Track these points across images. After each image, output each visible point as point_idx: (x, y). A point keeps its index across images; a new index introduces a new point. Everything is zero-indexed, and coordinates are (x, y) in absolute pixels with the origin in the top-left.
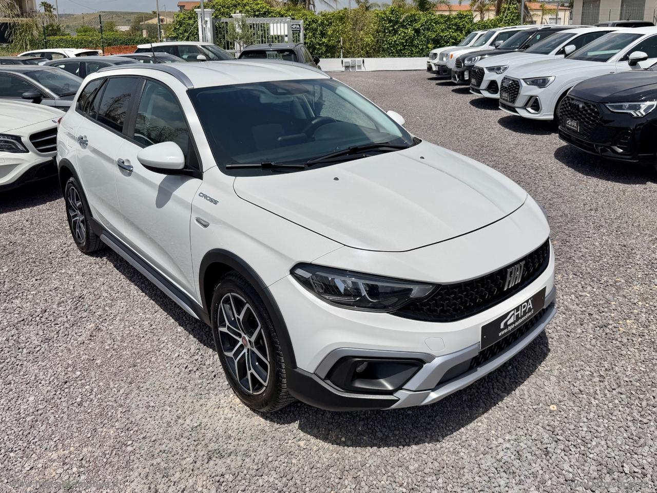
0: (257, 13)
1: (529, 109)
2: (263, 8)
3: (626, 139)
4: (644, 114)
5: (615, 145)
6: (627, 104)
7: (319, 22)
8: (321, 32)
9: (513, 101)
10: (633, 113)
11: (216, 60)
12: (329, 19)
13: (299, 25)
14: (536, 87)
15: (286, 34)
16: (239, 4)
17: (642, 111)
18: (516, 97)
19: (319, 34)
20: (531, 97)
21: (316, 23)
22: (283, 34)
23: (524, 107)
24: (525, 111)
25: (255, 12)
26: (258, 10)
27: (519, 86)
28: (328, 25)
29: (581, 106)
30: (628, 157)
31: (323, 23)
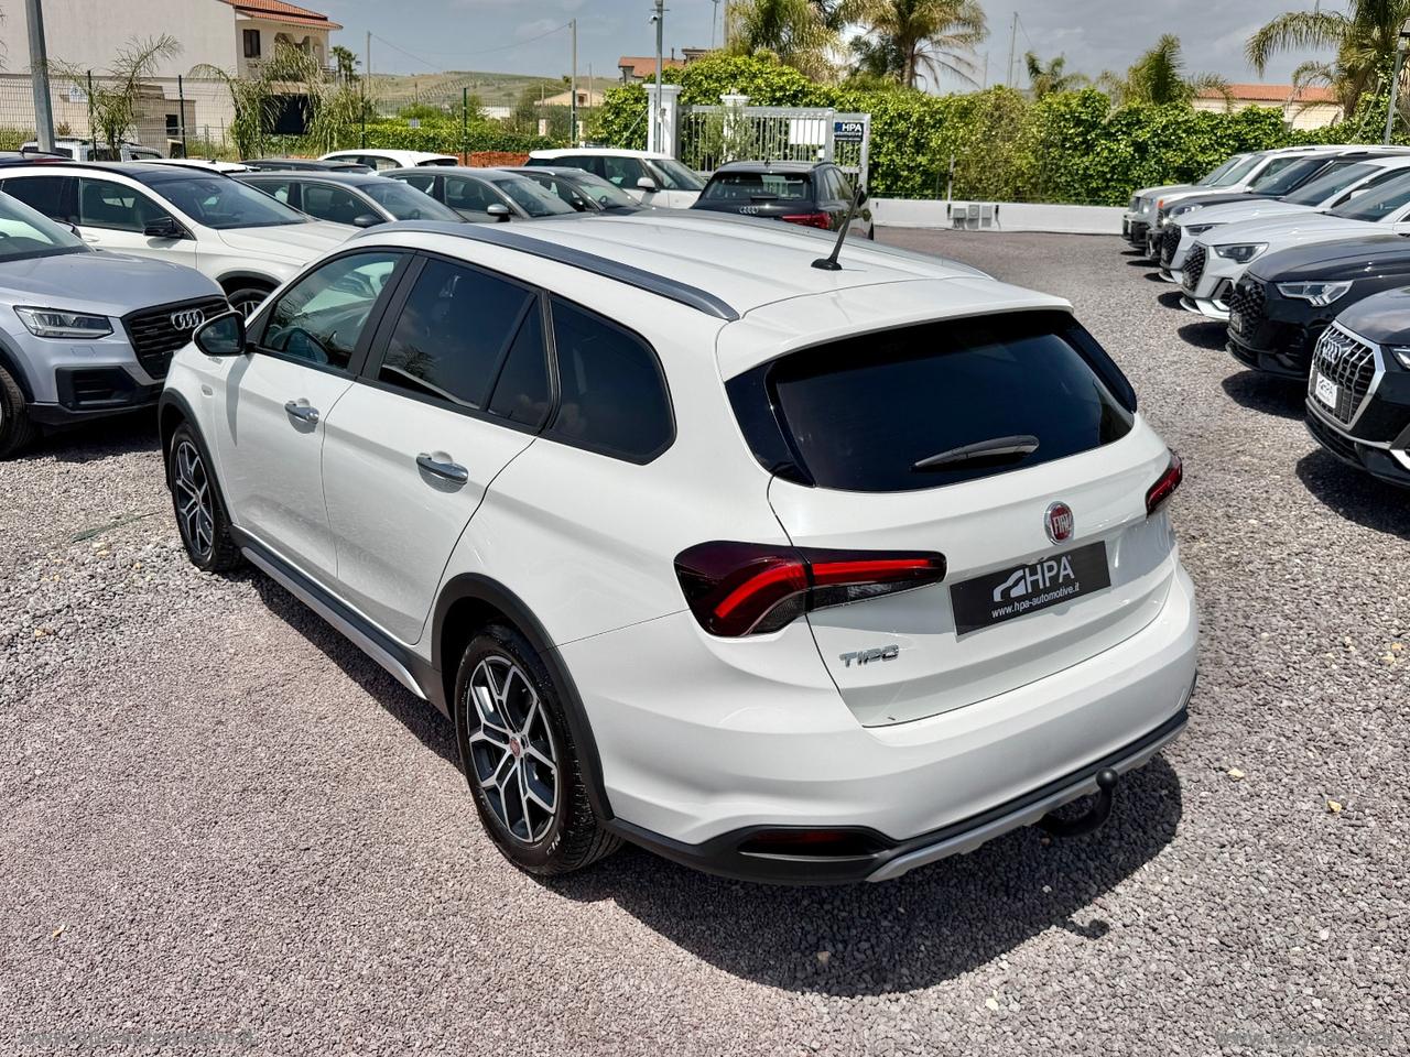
0: (778, 94)
1: (1218, 302)
2: (793, 83)
3: (1297, 342)
4: (1328, 301)
5: (1283, 353)
6: (1308, 284)
7: (914, 119)
8: (917, 140)
9: (1194, 287)
10: (1311, 300)
11: (674, 189)
12: (936, 112)
13: (862, 125)
14: (1232, 261)
15: (822, 142)
16: (742, 72)
17: (1325, 297)
18: (1197, 279)
19: (910, 146)
20: (1223, 279)
21: (905, 120)
22: (815, 143)
23: (1209, 300)
24: (1209, 306)
25: (774, 91)
26: (782, 88)
27: (1204, 258)
28: (933, 127)
29: (1248, 288)
30: (1300, 373)
31: (920, 121)
